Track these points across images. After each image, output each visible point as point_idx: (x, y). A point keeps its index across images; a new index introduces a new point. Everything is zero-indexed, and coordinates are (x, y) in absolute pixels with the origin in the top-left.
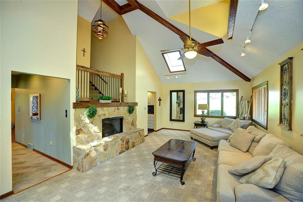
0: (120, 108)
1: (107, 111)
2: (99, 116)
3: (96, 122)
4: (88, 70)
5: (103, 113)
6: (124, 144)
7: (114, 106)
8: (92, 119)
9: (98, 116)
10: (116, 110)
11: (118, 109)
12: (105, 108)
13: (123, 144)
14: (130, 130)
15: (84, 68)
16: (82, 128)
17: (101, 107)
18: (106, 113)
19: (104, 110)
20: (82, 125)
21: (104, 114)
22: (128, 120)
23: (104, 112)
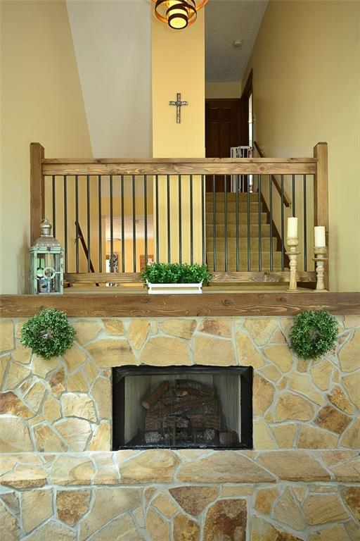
0: (223, 321)
1: (139, 336)
2: (95, 352)
3: (78, 376)
4: (122, 169)
5: (119, 339)
6: (202, 523)
7: (183, 314)
8: (58, 362)
9: (92, 352)
10: (196, 332)
11: (207, 328)
12: (127, 322)
13: (192, 524)
14: (303, 444)
15: (106, 164)
16: (18, 393)
17: (102, 316)
18: (133, 344)
19: (120, 328)
20: (16, 381)
21: (120, 345)
22: (286, 390)
23: (122, 338)
